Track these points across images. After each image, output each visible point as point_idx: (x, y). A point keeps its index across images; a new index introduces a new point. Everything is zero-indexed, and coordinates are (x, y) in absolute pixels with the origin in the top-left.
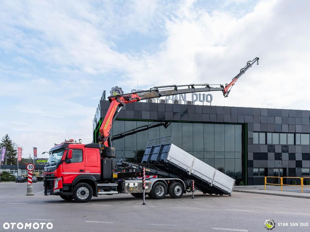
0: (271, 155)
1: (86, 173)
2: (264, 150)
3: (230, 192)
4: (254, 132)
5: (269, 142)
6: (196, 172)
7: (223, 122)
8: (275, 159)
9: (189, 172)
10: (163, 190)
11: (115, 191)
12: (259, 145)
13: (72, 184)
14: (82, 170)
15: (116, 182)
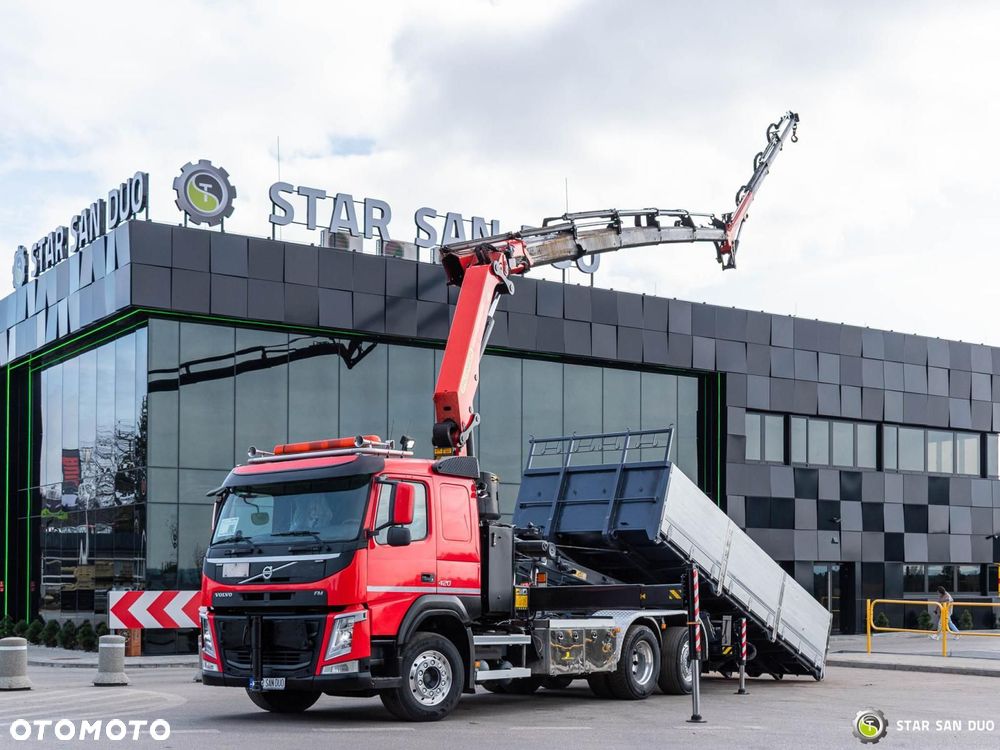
0: (805, 510)
1: (440, 590)
2: (782, 486)
3: (819, 663)
4: (749, 410)
5: (798, 457)
6: (735, 585)
7: (639, 361)
8: (820, 527)
9: (716, 583)
10: (649, 659)
11: (520, 665)
12: (763, 465)
13: (396, 637)
14: (428, 576)
15: (523, 629)
